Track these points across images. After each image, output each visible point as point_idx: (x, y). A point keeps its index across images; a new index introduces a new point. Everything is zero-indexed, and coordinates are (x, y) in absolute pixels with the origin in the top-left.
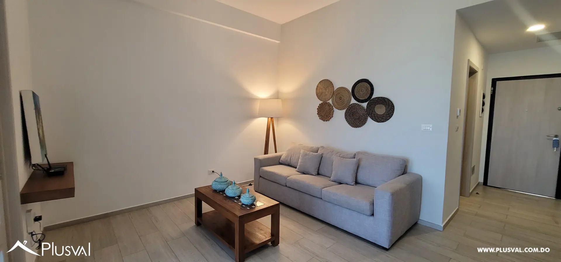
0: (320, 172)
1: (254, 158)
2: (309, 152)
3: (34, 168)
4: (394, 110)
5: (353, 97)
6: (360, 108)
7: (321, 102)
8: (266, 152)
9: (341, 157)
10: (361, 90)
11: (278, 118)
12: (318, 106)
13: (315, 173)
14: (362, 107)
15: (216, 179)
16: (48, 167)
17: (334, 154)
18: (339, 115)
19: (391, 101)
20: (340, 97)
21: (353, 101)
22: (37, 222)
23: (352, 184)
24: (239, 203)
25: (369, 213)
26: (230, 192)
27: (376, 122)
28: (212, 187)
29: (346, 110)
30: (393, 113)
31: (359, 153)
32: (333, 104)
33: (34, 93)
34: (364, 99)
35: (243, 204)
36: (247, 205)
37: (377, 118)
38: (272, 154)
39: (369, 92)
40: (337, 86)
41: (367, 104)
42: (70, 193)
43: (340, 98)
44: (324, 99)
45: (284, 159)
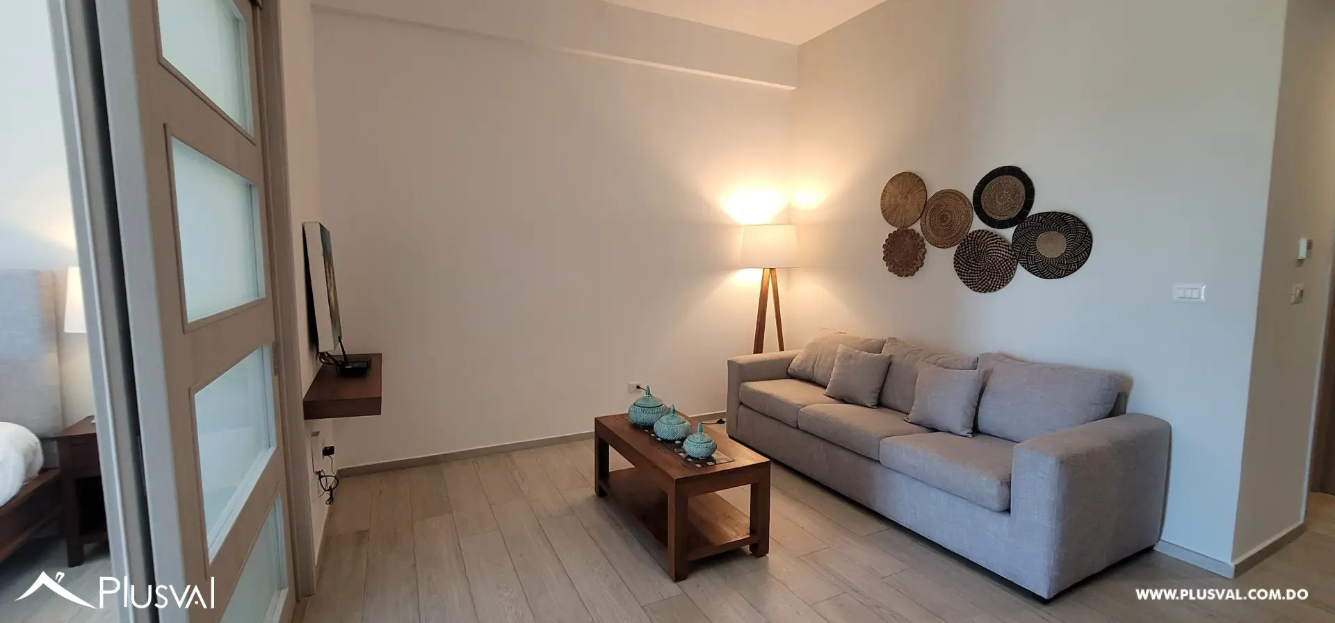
0: (884, 400)
1: (728, 361)
2: (857, 351)
3: (323, 361)
4: (1091, 245)
5: (978, 215)
6: (996, 243)
7: (893, 229)
8: (758, 348)
9: (940, 365)
10: (1000, 196)
11: (789, 270)
12: (886, 240)
13: (873, 401)
14: (1000, 238)
15: (638, 400)
16: (343, 359)
17: (921, 359)
18: (940, 260)
19: (1081, 222)
20: (943, 215)
21: (978, 224)
22: (327, 457)
23: (965, 433)
24: (681, 454)
25: (996, 504)
26: (664, 429)
27: (1040, 277)
28: (629, 418)
29: (958, 248)
30: (1089, 254)
31: (988, 356)
32: (924, 234)
33: (321, 226)
34: (1006, 218)
35: (689, 457)
36: (697, 459)
37: (1041, 267)
38: (771, 352)
39: (1022, 201)
40: (933, 188)
41: (1015, 232)
42: (372, 406)
43: (943, 218)
44: (901, 221)
45: (798, 366)
